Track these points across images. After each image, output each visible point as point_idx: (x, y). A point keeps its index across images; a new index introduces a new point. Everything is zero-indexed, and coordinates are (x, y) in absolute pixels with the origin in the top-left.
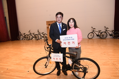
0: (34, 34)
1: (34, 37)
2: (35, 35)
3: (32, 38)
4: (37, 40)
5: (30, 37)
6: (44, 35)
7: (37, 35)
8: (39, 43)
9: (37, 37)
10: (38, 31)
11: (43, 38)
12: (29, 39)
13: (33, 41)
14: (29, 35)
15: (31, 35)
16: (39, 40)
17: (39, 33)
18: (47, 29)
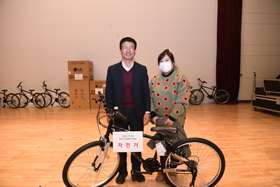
2: (34, 95)
6: (60, 95)
8: (46, 114)
9: (40, 101)
10: (46, 86)
13: (28, 111)
14: (18, 95)
17: (46, 90)
18: (69, 80)
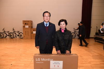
0: (9, 32)
1: (8, 35)
3: (6, 36)
4: (12, 38)
5: (3, 35)
6: (19, 33)
7: (12, 33)
8: (14, 41)
9: (11, 35)
10: (14, 30)
11: (18, 37)
12: (3, 38)
13: (7, 39)
14: (3, 33)
15: (5, 33)
16: (13, 39)
17: (14, 31)
18: (23, 28)
